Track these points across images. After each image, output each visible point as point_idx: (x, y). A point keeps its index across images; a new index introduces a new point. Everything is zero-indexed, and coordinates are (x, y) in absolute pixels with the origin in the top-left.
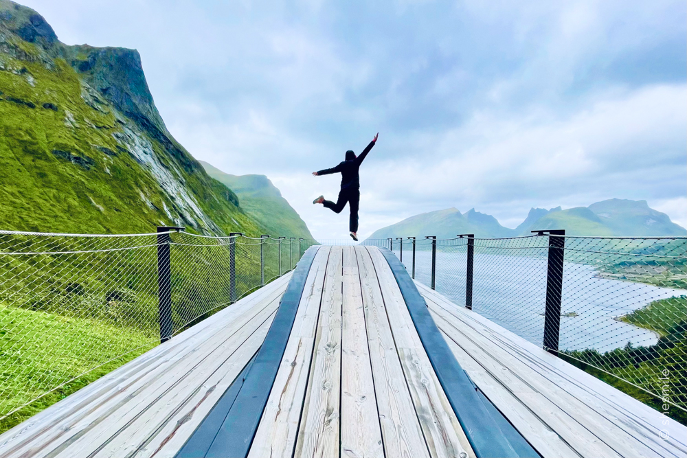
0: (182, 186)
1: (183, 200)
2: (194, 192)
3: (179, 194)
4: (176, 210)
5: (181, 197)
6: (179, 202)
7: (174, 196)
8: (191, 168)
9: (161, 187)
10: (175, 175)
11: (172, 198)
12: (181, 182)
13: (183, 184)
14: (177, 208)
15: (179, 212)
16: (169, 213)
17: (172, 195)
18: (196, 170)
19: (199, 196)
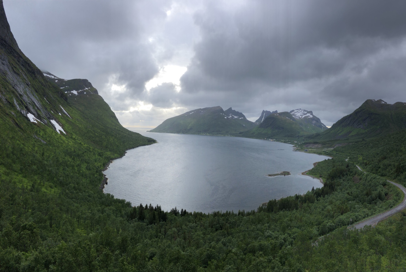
0: (28, 87)
1: (28, 97)
2: (36, 91)
3: (25, 92)
4: (23, 104)
5: (27, 95)
6: (25, 98)
7: (21, 94)
8: (35, 75)
9: (13, 87)
10: (23, 79)
11: (20, 95)
12: (27, 84)
13: (28, 86)
14: (24, 102)
15: (25, 105)
16: (18, 106)
17: (20, 93)
18: (38, 76)
19: (40, 94)
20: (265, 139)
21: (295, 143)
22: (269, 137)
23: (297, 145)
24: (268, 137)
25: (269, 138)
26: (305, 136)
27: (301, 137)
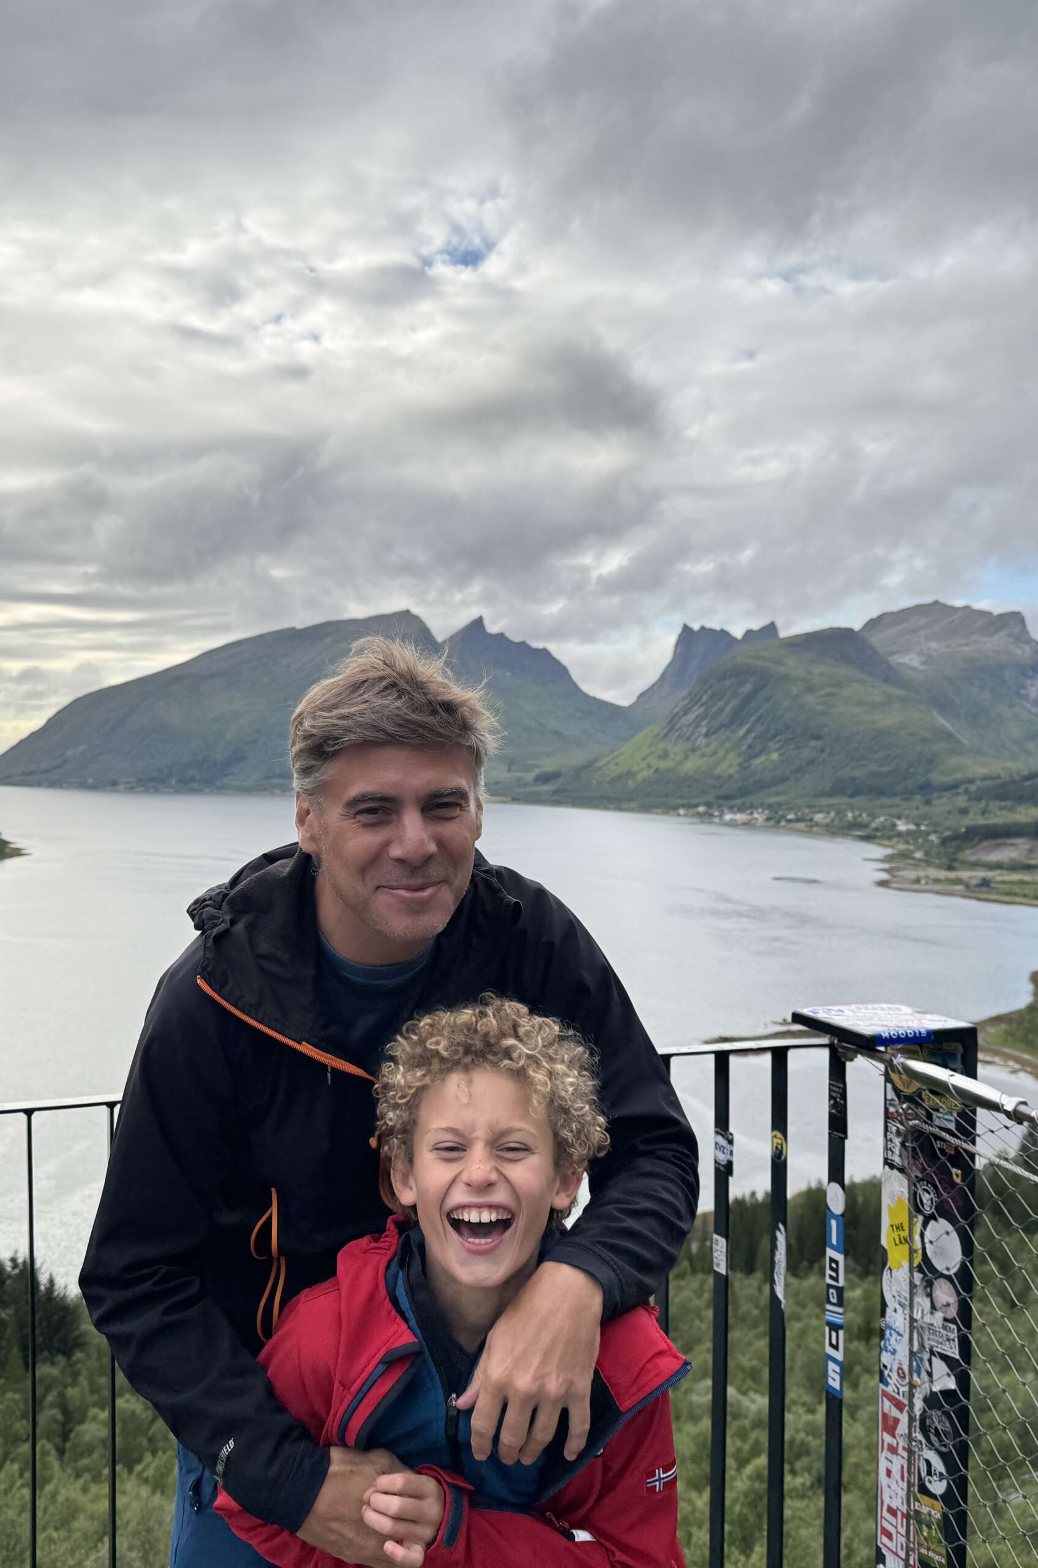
20: (701, 809)
21: (899, 835)
22: (727, 797)
23: (919, 848)
24: (719, 798)
25: (721, 802)
26: (973, 788)
27: (947, 794)
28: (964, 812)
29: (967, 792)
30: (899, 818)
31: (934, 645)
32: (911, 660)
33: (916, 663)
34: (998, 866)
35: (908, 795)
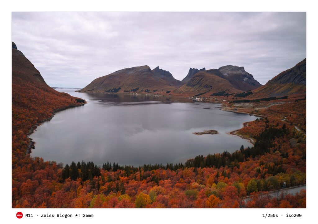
21: (223, 102)
26: (235, 95)
27: (231, 96)
28: (233, 98)
29: (234, 95)
30: (223, 99)
31: (230, 72)
32: (226, 74)
33: (227, 75)
34: (238, 107)
35: (225, 95)
